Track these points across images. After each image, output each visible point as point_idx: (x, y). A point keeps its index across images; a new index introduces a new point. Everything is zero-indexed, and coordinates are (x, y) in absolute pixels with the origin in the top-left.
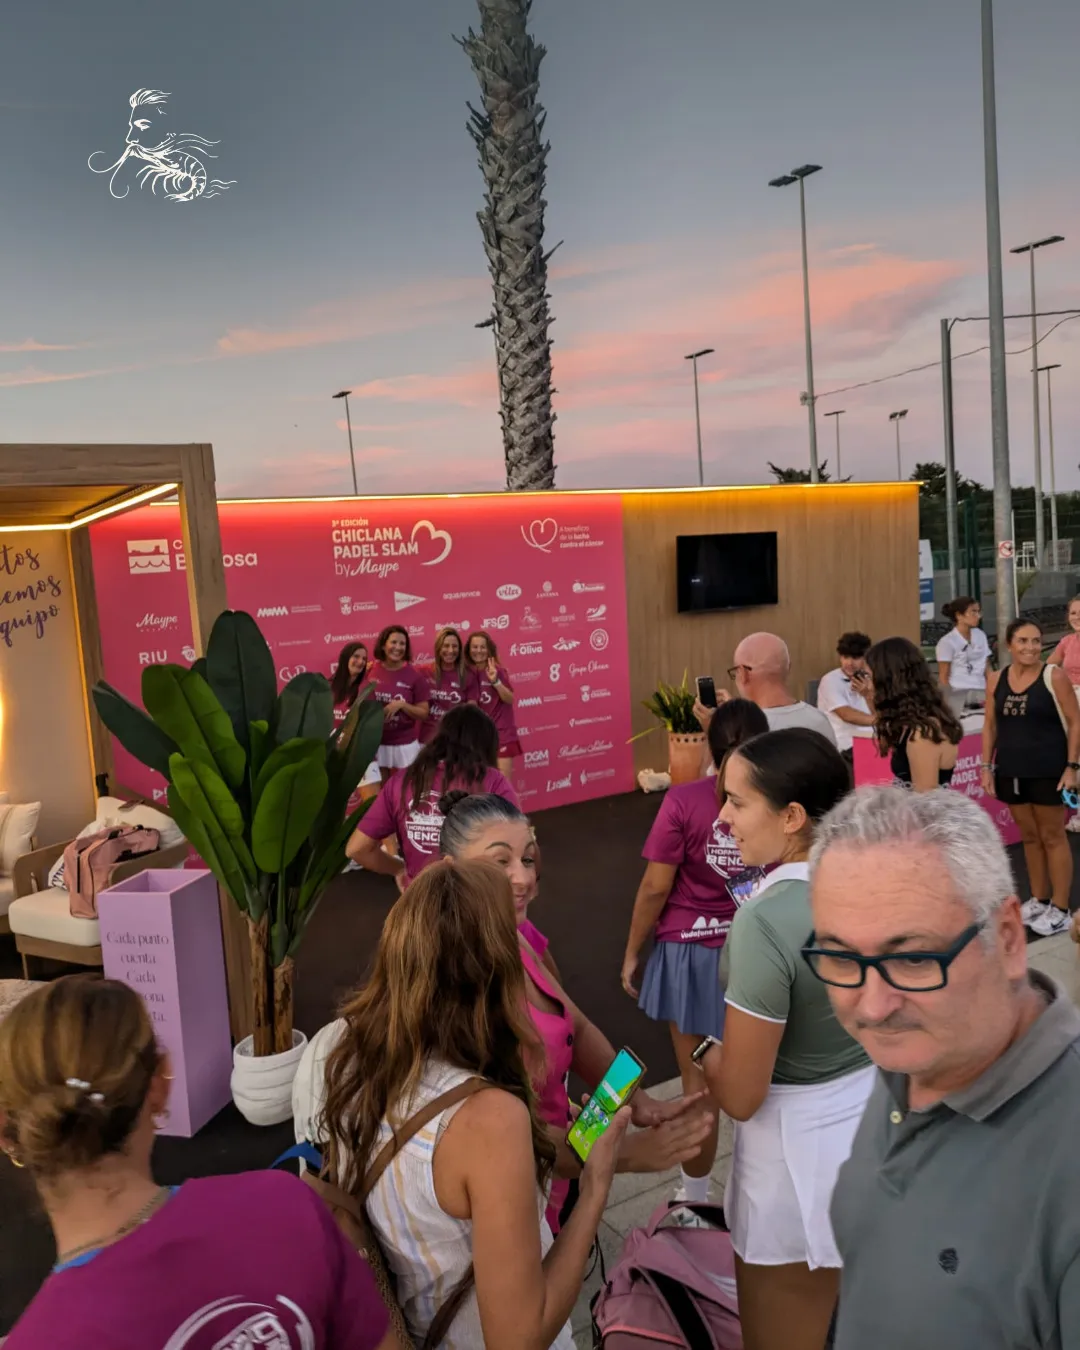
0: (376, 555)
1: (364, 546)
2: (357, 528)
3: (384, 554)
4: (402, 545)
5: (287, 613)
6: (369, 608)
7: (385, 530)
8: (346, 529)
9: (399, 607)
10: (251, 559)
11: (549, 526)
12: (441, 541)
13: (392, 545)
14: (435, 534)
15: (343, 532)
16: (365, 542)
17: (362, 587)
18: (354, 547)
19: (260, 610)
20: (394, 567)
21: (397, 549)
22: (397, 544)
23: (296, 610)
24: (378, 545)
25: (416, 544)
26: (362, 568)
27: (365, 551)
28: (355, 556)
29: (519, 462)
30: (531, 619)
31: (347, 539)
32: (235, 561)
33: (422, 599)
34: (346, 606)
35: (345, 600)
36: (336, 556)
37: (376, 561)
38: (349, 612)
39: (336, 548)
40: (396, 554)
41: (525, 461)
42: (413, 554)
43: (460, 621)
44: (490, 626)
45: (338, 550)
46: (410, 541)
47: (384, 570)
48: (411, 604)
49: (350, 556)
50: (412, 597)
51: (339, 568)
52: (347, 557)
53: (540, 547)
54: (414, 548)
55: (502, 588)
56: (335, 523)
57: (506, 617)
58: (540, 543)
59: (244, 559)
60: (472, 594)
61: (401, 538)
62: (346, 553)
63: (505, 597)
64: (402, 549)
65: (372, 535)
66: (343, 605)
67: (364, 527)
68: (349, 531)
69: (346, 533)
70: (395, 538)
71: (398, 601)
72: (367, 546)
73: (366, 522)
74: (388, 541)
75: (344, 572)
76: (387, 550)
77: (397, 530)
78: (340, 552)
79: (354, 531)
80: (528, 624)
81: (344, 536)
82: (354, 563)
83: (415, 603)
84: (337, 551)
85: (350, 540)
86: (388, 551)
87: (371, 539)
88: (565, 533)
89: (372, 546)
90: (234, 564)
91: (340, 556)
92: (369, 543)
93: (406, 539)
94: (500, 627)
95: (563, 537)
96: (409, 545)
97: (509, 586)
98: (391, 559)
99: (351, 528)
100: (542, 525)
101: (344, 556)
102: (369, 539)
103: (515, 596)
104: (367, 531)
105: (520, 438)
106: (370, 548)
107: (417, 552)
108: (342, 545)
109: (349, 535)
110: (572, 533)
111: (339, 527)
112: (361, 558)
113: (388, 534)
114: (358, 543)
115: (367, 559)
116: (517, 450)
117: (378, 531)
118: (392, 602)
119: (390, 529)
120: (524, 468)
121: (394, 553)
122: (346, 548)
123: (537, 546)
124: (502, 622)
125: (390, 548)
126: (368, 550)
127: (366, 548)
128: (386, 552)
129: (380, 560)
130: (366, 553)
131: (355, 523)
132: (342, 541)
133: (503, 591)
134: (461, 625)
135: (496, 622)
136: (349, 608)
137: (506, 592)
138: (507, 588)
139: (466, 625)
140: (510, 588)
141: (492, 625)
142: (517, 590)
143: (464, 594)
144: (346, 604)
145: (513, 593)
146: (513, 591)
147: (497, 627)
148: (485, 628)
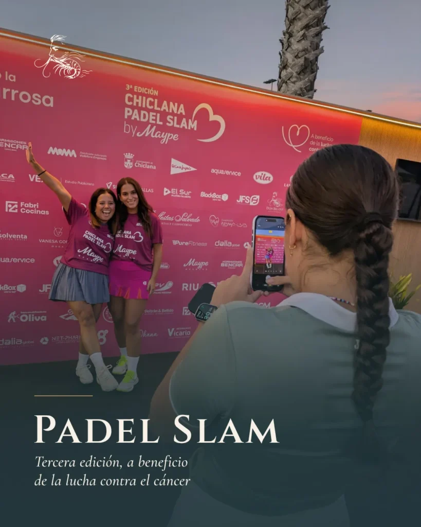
0: (161, 123)
1: (151, 114)
2: (147, 96)
3: (168, 124)
4: (184, 120)
5: (75, 156)
6: (148, 167)
7: (171, 104)
8: (138, 94)
9: (173, 171)
10: (48, 101)
11: (304, 131)
12: (217, 124)
13: (176, 118)
14: (213, 117)
15: (135, 96)
16: (153, 110)
17: (144, 148)
18: (143, 112)
19: (51, 148)
20: (175, 137)
21: (179, 123)
22: (180, 118)
23: (84, 155)
24: (164, 115)
25: (196, 122)
26: (148, 132)
27: (151, 118)
28: (142, 120)
29: (289, 79)
30: (276, 202)
31: (137, 103)
32: (32, 99)
33: (193, 169)
34: (129, 161)
35: (129, 156)
36: (126, 117)
37: (159, 128)
38: (131, 167)
39: (127, 109)
40: (178, 126)
41: (294, 79)
42: (192, 129)
43: (221, 193)
44: (244, 201)
45: (129, 112)
46: (191, 119)
47: (166, 138)
48: (184, 171)
49: (138, 119)
50: (185, 166)
51: (127, 127)
52: (135, 119)
53: (294, 146)
54: (193, 125)
55: (259, 174)
56: (128, 87)
57: (258, 197)
58: (294, 145)
59: (41, 99)
60: (234, 173)
61: (184, 114)
62: (135, 116)
63: (259, 181)
64: (184, 124)
65: (160, 105)
66: (126, 160)
67: (154, 97)
68: (140, 97)
69: (138, 98)
70: (179, 113)
71: (174, 167)
72: (155, 114)
73: (156, 93)
74: (173, 114)
75: (131, 132)
77: (182, 106)
78: (130, 114)
79: (144, 98)
80: (273, 205)
81: (135, 100)
82: (142, 126)
83: (187, 170)
84: (127, 112)
85: (140, 105)
86: (172, 122)
87: (159, 109)
88: (315, 140)
89: (158, 115)
90: (31, 102)
91: (130, 117)
92: (157, 112)
93: (188, 116)
94: (252, 204)
95: (313, 143)
96: (190, 121)
97: (264, 173)
98: (173, 130)
99: (143, 95)
100: (299, 129)
101: (133, 118)
102: (156, 108)
103: (267, 182)
104: (156, 100)
105: (293, 60)
106: (156, 116)
107: (195, 129)
108: (133, 108)
109: (140, 101)
110: (320, 141)
111: (132, 91)
112: (148, 123)
113: (173, 107)
114: (146, 109)
115: (152, 125)
116: (289, 70)
117: (165, 103)
118: (168, 166)
119: (176, 104)
120: (292, 84)
121: (176, 125)
122: (136, 111)
123: (292, 145)
124: (253, 201)
125: (173, 120)
126: (154, 118)
127: (153, 116)
128: (170, 123)
129: (163, 129)
130: (153, 120)
131: (147, 91)
132: (133, 104)
133: (259, 176)
134: (221, 197)
135: (250, 199)
136: (132, 164)
137: (261, 177)
138: (262, 174)
139: (225, 197)
140: (265, 175)
141: (246, 201)
142: (270, 177)
143: (228, 173)
144: (129, 159)
145: (266, 179)
146: (267, 177)
147: (249, 203)
148: (240, 202)
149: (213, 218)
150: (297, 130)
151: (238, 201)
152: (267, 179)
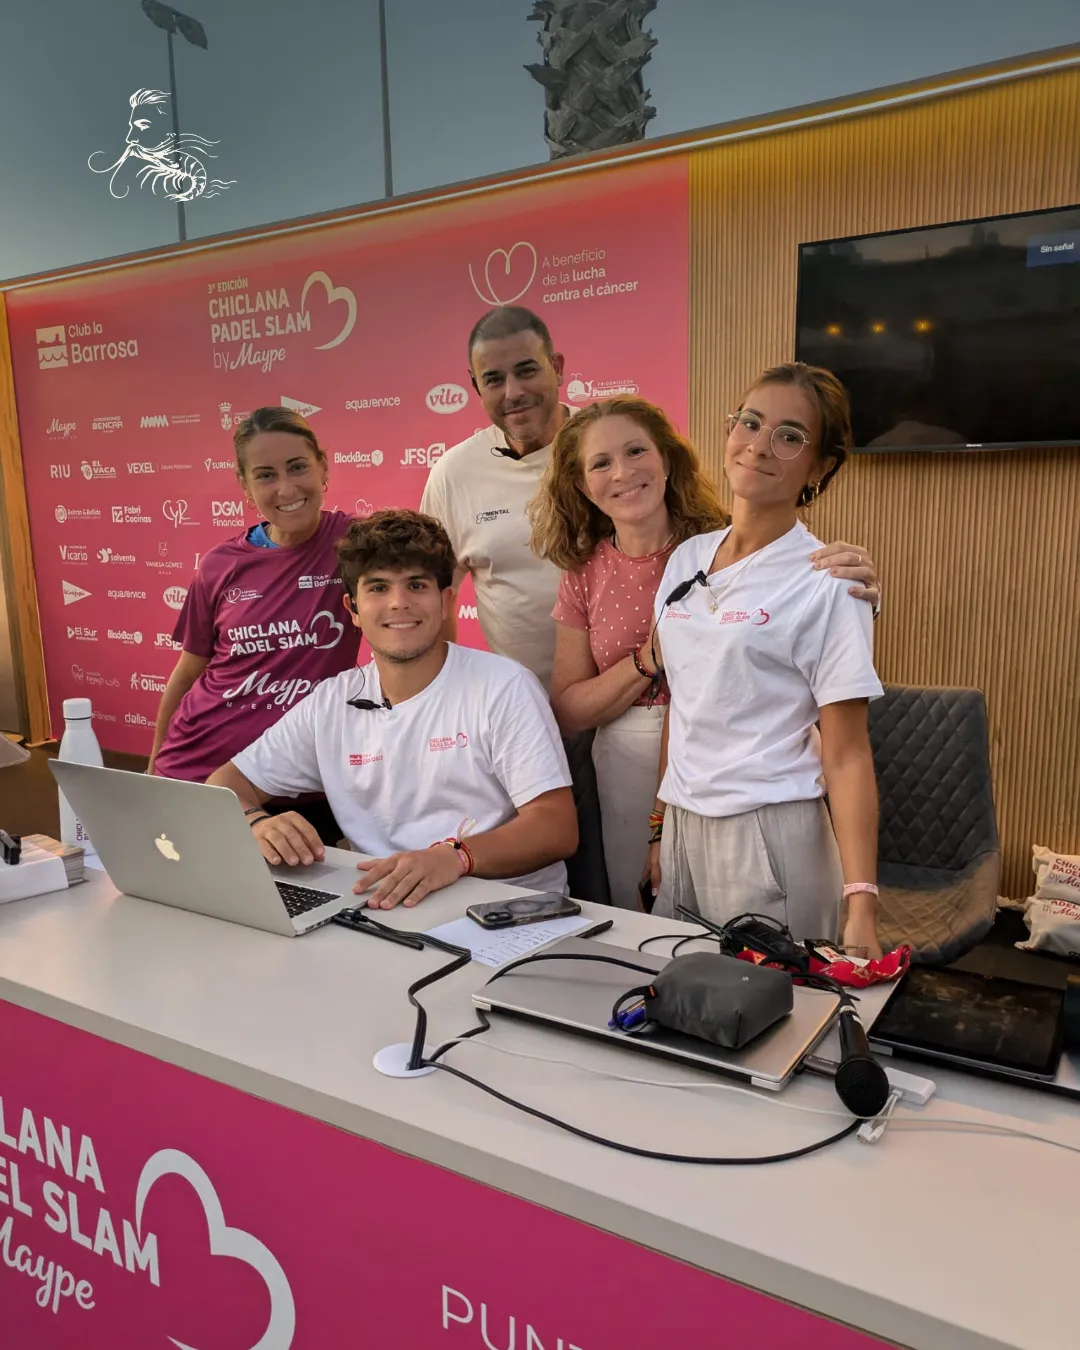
0: (259, 335)
1: (244, 323)
2: (235, 294)
3: (268, 333)
4: (291, 317)
5: (167, 425)
8: (224, 295)
10: (132, 348)
11: (522, 259)
12: (342, 304)
13: (277, 318)
14: (335, 294)
15: (220, 300)
16: (246, 316)
19: (143, 419)
20: (280, 354)
21: (283, 324)
22: (282, 313)
23: (179, 420)
24: (260, 317)
25: (308, 314)
26: (243, 357)
27: (245, 329)
28: (234, 338)
31: (224, 311)
32: (118, 351)
33: (314, 409)
34: (226, 416)
35: (225, 407)
36: (213, 341)
37: (258, 345)
38: (229, 426)
39: (214, 326)
42: (304, 332)
43: (368, 451)
44: (414, 461)
47: (268, 359)
49: (229, 339)
50: (303, 406)
51: (218, 358)
52: (225, 340)
53: (503, 305)
54: (304, 322)
55: (436, 391)
56: (211, 287)
57: (442, 446)
58: (503, 300)
59: (126, 347)
60: (387, 402)
61: (287, 305)
62: (225, 335)
63: (439, 408)
64: (290, 325)
65: (253, 303)
66: (222, 415)
67: (242, 292)
68: (226, 300)
69: (224, 303)
70: (281, 306)
72: (248, 321)
73: (244, 283)
74: (273, 312)
75: (223, 365)
76: (272, 327)
78: (218, 334)
79: (231, 299)
81: (221, 307)
82: (233, 348)
83: (306, 414)
84: (215, 332)
85: (228, 314)
86: (274, 330)
87: (252, 310)
88: (553, 271)
89: (253, 321)
90: (118, 356)
91: (218, 338)
93: (294, 308)
94: (431, 464)
95: (550, 280)
96: (298, 314)
97: (446, 387)
98: (276, 342)
99: (228, 294)
100: (508, 257)
101: (222, 340)
102: (249, 310)
103: (457, 407)
104: (247, 296)
106: (250, 325)
107: (309, 329)
108: (219, 321)
109: (227, 306)
110: (568, 269)
111: (216, 295)
112: (242, 341)
113: (271, 299)
114: (237, 317)
115: (248, 342)
119: (275, 292)
121: (280, 332)
122: (224, 326)
123: (499, 303)
124: (434, 457)
125: (274, 323)
126: (248, 329)
127: (247, 325)
128: (270, 330)
129: (263, 344)
130: (248, 333)
131: (233, 285)
132: (219, 317)
133: (437, 397)
134: (370, 458)
135: (425, 455)
136: (230, 420)
137: (442, 397)
138: (443, 390)
139: (377, 457)
140: (449, 391)
141: (418, 460)
142: (460, 395)
143: (375, 403)
144: (226, 413)
145: (453, 402)
146: (455, 396)
147: (426, 464)
148: (408, 465)
149: (361, 506)
150: (505, 260)
151: (402, 462)
152: (456, 399)
